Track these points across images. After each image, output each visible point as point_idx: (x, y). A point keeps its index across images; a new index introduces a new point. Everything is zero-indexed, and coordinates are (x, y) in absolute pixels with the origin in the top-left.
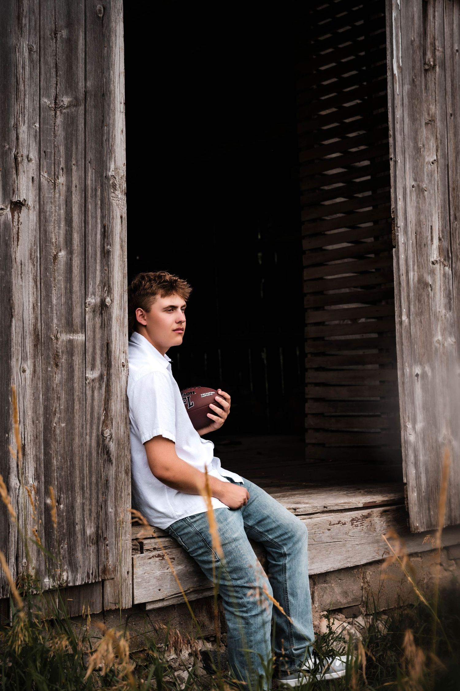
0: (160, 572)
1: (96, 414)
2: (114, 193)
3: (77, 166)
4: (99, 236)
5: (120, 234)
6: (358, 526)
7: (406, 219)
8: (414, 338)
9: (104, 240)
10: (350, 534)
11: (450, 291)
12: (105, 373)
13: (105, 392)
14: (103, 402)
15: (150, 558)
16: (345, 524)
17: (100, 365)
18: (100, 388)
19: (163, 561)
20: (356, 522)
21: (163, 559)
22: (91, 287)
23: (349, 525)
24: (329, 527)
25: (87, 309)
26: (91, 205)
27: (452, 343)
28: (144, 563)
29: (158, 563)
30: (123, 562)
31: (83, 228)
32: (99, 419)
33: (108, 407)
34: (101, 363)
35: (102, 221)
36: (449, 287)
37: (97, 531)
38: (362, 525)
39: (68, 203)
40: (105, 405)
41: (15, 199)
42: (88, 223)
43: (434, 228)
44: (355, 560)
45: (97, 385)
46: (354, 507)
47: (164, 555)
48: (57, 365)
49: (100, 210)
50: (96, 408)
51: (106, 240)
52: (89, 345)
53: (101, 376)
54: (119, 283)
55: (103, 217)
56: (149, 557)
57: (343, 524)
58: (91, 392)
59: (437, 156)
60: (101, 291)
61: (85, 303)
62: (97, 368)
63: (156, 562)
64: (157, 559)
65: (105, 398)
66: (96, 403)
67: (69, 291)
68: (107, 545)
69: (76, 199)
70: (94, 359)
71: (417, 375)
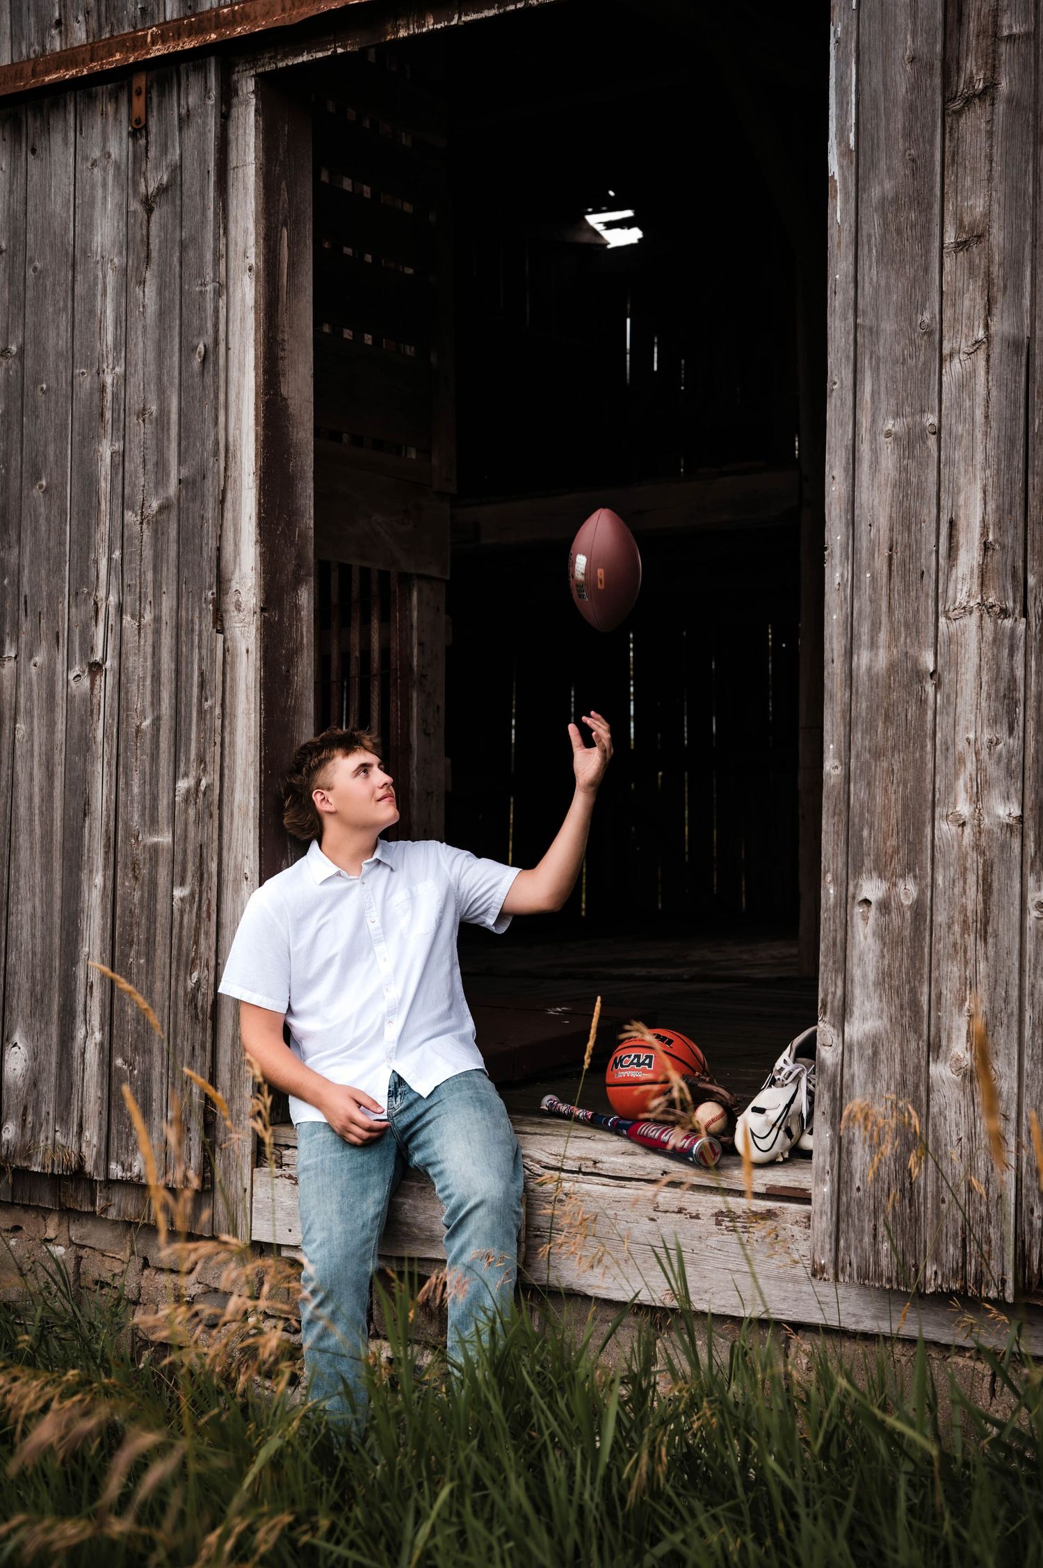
1: (184, 949)
2: (237, 616)
3: (168, 594)
4: (195, 690)
6: (735, 1231)
7: (852, 523)
8: (862, 814)
9: (202, 693)
10: (709, 1243)
11: (1013, 679)
12: (197, 890)
13: (196, 917)
14: (193, 933)
16: (697, 1217)
17: (190, 879)
18: (191, 911)
20: (730, 1221)
22: (182, 765)
23: (708, 1223)
24: (654, 1215)
25: (177, 798)
26: (186, 645)
27: (1011, 821)
28: (269, 1183)
30: (240, 1172)
31: (174, 682)
32: (188, 956)
33: (198, 940)
34: (193, 876)
35: (200, 667)
36: (1012, 670)
38: (749, 1232)
39: (156, 647)
40: (195, 936)
41: (92, 660)
42: (181, 673)
43: (962, 524)
44: (723, 1302)
45: (187, 907)
48: (136, 878)
49: (197, 651)
50: (185, 939)
51: (205, 692)
52: (178, 849)
53: (192, 894)
55: (200, 660)
56: (278, 1176)
57: (692, 1217)
58: (178, 917)
59: (987, 327)
60: (196, 770)
61: (175, 790)
62: (188, 884)
63: (285, 1185)
65: (196, 925)
66: (184, 933)
67: (155, 776)
69: (167, 640)
70: (184, 870)
71: (867, 902)
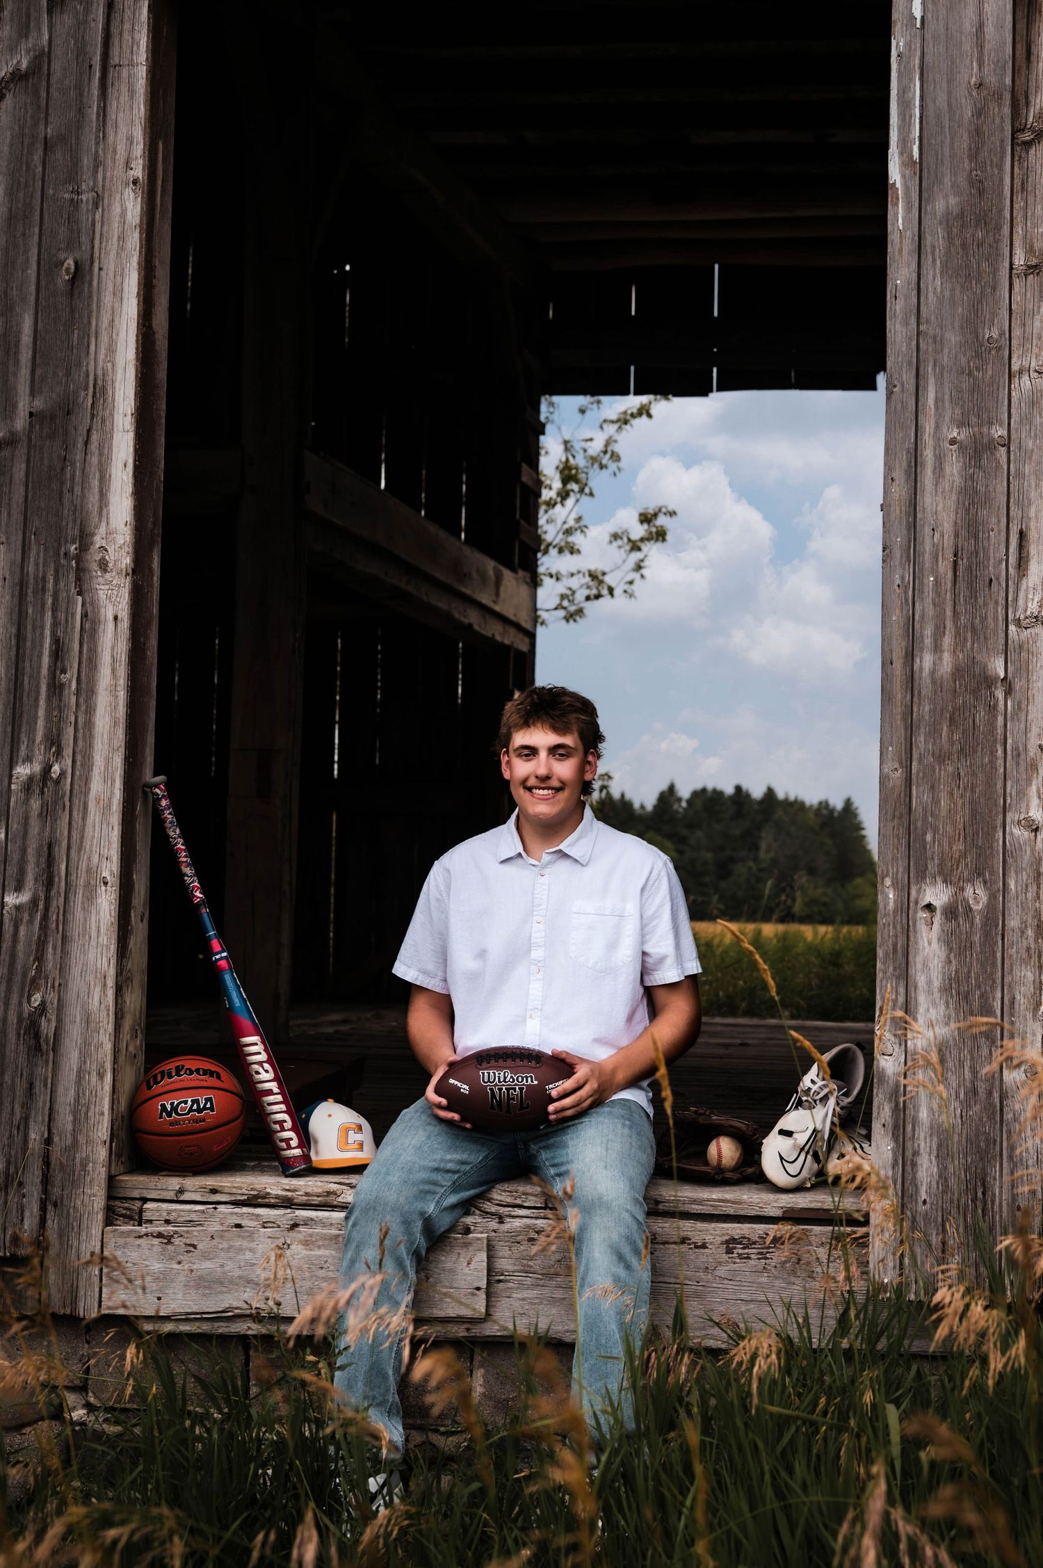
0: (160, 1265)
1: (19, 967)
2: (102, 576)
3: (8, 544)
4: (46, 660)
5: (113, 649)
6: (749, 1258)
7: (914, 526)
8: (925, 818)
9: (55, 665)
10: (718, 1273)
12: (42, 896)
13: (40, 928)
14: (34, 947)
15: (140, 1237)
16: (704, 1246)
17: (32, 883)
18: (31, 921)
19: (169, 1247)
20: (743, 1248)
21: (169, 1242)
22: (23, 747)
23: (717, 1252)
25: (13, 787)
26: (34, 606)
28: (126, 1244)
29: (157, 1249)
30: (84, 1234)
31: (14, 649)
32: (25, 975)
33: (43, 955)
34: (36, 879)
35: (53, 634)
37: (8, 1168)
38: (766, 1258)
40: (37, 951)
42: (25, 639)
43: (1032, 535)
45: (26, 917)
46: (753, 1213)
47: (172, 1236)
49: (50, 613)
50: (21, 955)
51: (59, 664)
52: (13, 848)
53: (34, 901)
54: (105, 736)
55: (55, 625)
56: (137, 1235)
57: (697, 1247)
58: (11, 929)
60: (45, 753)
61: (11, 776)
62: (27, 888)
63: (153, 1245)
64: (156, 1241)
65: (39, 938)
66: (20, 947)
68: (24, 1196)
70: (22, 871)
71: (929, 907)
